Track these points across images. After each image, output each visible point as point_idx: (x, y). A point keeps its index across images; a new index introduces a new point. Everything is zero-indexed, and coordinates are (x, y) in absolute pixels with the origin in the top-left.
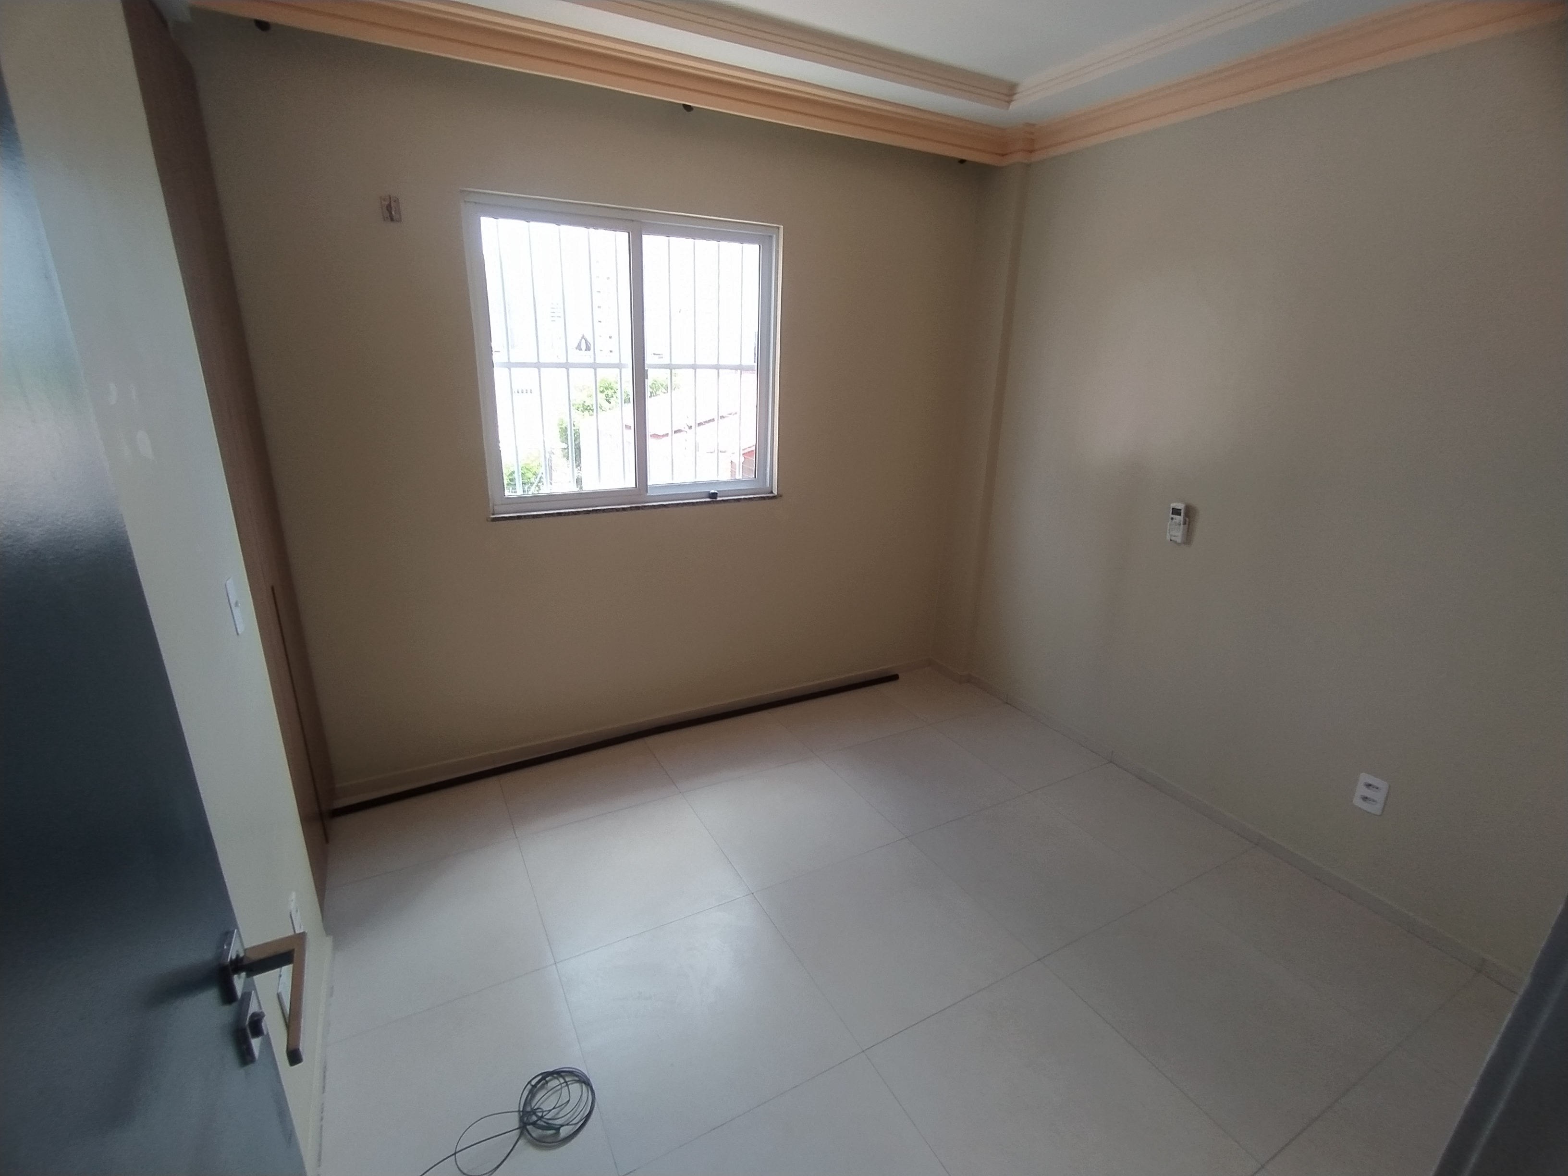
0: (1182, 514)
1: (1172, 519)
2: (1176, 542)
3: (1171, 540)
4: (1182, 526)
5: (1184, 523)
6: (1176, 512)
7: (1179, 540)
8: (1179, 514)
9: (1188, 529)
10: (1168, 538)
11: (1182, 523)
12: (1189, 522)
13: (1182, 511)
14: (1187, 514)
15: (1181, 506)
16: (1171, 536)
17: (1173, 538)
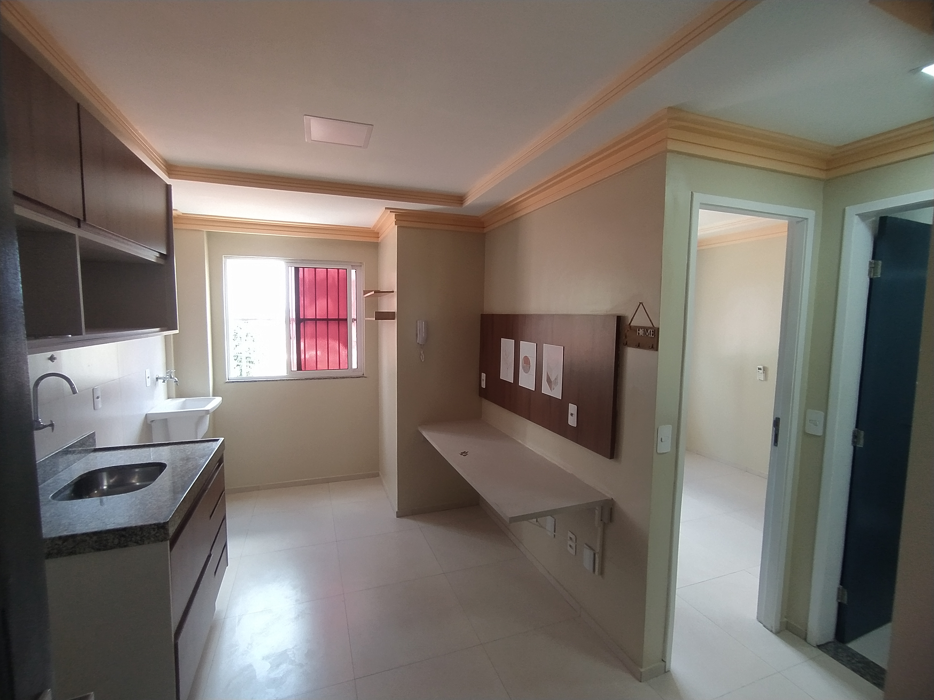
0: (762, 370)
1: (759, 371)
2: (761, 380)
3: (760, 380)
4: (763, 374)
5: (764, 373)
6: (760, 369)
7: (762, 379)
8: (761, 370)
9: (766, 375)
10: (758, 379)
11: (762, 373)
12: (766, 373)
13: (762, 369)
14: (764, 370)
15: (761, 367)
16: (759, 378)
17: (760, 379)
